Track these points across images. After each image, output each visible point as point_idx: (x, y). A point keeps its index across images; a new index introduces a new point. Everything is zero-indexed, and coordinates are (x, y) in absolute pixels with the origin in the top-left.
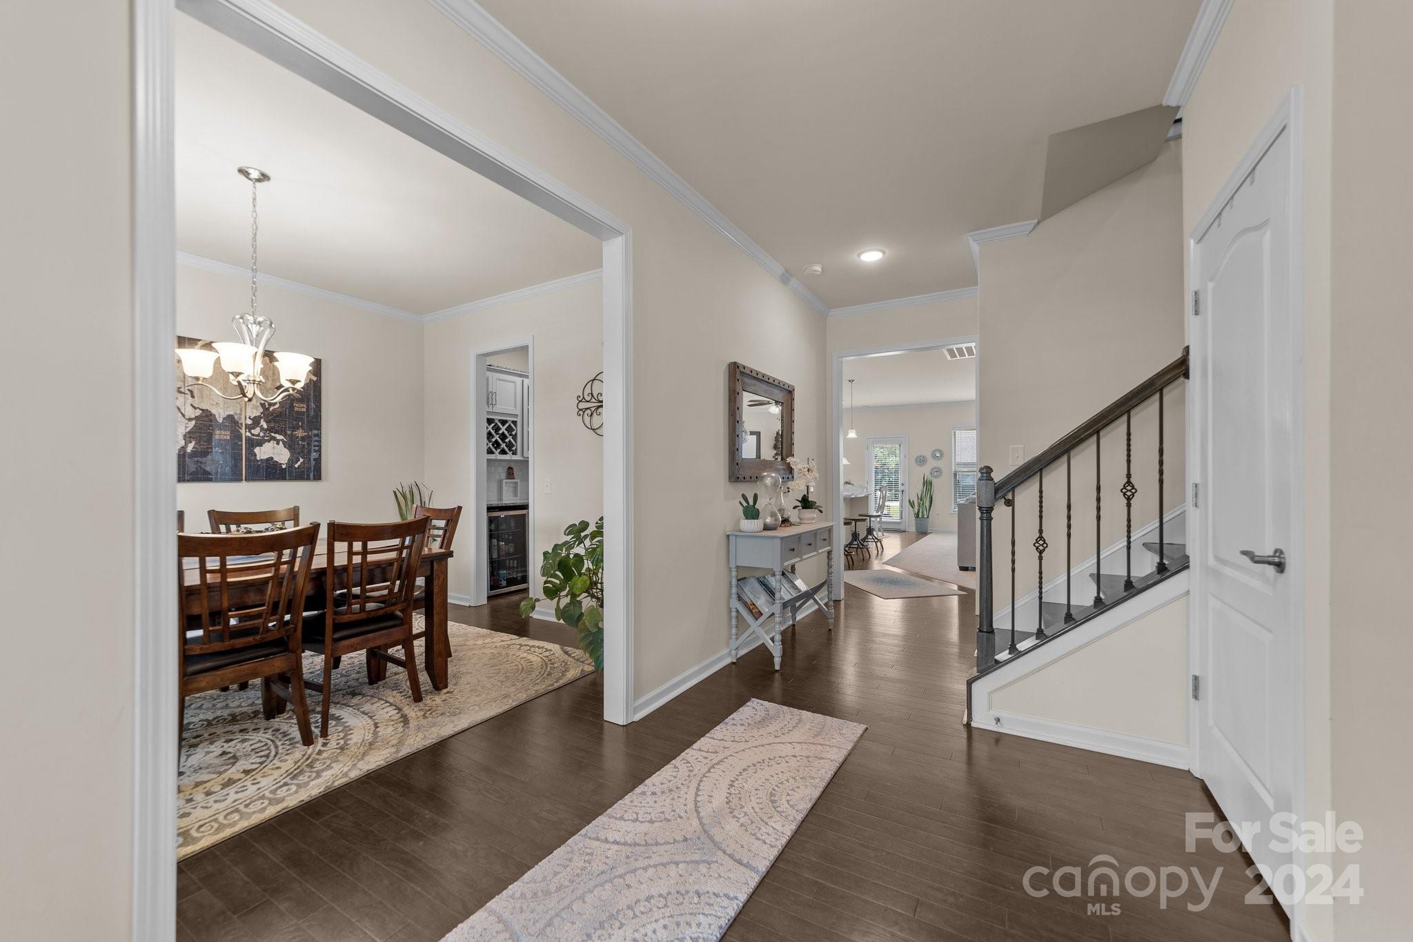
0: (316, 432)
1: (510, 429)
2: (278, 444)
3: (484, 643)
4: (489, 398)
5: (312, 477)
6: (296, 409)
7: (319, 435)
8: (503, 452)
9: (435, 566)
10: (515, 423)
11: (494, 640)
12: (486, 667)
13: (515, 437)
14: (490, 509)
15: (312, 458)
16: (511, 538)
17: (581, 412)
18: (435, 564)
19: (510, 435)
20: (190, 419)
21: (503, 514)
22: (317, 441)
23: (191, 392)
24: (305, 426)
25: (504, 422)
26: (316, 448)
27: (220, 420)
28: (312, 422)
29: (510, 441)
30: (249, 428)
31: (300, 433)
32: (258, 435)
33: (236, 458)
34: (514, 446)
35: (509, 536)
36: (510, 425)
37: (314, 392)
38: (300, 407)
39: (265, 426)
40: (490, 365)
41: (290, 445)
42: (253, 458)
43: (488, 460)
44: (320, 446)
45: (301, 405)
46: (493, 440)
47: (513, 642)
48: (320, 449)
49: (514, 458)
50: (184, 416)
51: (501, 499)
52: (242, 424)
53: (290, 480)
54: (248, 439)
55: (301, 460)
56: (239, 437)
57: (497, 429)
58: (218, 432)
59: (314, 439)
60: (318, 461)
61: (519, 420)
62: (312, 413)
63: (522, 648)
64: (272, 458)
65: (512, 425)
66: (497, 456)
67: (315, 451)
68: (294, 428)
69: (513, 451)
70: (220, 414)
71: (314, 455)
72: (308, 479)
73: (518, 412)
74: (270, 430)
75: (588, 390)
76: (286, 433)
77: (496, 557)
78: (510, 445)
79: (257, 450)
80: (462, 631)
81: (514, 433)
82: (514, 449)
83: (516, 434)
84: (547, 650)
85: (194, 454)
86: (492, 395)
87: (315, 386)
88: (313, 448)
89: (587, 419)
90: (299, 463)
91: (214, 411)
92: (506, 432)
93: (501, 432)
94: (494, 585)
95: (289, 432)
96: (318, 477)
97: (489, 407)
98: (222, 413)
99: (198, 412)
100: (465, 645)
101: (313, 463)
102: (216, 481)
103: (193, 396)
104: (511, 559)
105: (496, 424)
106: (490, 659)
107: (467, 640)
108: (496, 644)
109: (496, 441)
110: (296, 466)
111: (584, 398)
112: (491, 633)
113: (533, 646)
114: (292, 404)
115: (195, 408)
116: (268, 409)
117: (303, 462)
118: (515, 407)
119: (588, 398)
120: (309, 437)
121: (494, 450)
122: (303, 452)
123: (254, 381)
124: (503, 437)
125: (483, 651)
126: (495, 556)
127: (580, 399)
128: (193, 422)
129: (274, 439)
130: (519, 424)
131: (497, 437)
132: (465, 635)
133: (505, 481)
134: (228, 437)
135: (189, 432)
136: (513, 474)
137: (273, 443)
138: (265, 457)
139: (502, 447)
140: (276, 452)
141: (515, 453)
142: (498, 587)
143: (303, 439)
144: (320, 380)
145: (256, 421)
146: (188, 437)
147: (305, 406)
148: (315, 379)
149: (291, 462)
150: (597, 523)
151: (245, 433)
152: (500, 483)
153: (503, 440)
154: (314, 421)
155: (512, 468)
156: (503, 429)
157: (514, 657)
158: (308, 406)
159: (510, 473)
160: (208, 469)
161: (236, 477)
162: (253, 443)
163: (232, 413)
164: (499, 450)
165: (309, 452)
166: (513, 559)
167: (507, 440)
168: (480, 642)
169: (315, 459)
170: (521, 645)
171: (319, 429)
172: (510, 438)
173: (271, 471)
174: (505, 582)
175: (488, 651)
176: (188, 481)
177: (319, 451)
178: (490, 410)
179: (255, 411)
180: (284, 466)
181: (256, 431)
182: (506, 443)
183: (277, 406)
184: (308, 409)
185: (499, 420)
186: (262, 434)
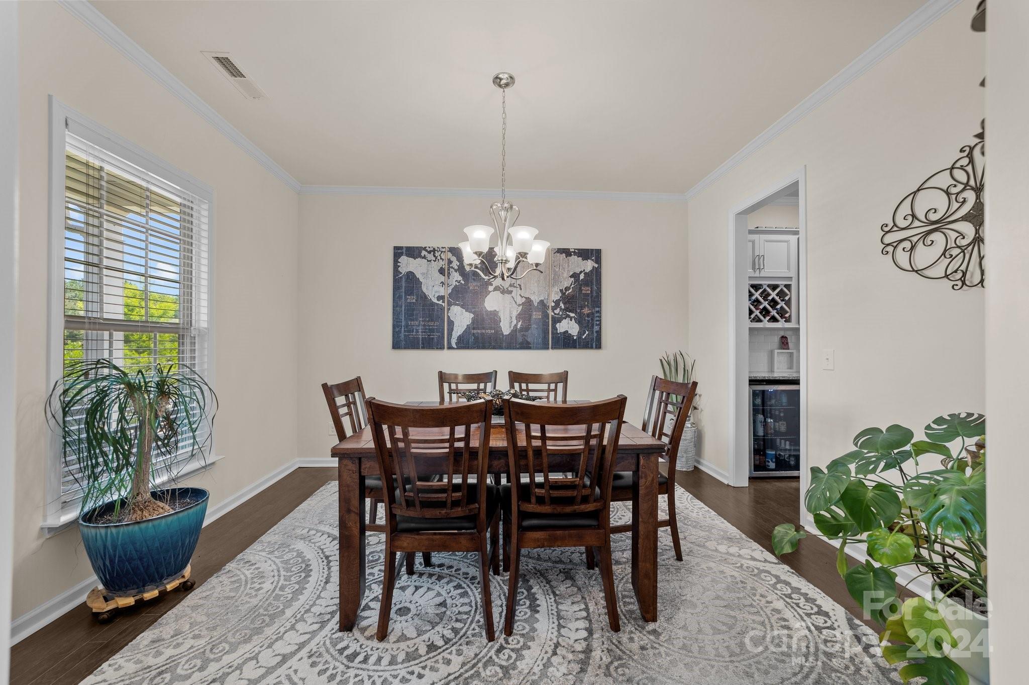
0: (597, 309)
1: (781, 294)
2: (571, 320)
3: (728, 553)
4: (757, 262)
5: (594, 346)
6: (583, 292)
7: (599, 312)
8: (773, 319)
9: (642, 462)
10: (788, 287)
11: (742, 552)
12: (717, 602)
13: (788, 303)
14: (753, 382)
15: (595, 330)
16: (782, 415)
17: (890, 249)
18: (641, 457)
19: (782, 301)
20: (519, 305)
21: (771, 388)
22: (599, 317)
23: (520, 285)
24: (590, 305)
25: (774, 287)
26: (598, 323)
27: (536, 304)
28: (594, 301)
29: (782, 307)
30: (554, 309)
31: (586, 311)
32: (558, 314)
33: (546, 332)
34: (787, 312)
35: (780, 412)
36: (782, 290)
37: (596, 277)
38: (586, 290)
39: (563, 307)
40: (757, 228)
41: (579, 322)
42: (555, 332)
43: (750, 329)
44: (600, 321)
45: (587, 288)
46: (761, 307)
47: (768, 567)
48: (600, 323)
49: (787, 325)
50: (516, 303)
51: (772, 371)
52: (549, 306)
53: (580, 348)
54: (553, 317)
55: (587, 332)
56: (547, 316)
57: (765, 295)
58: (534, 313)
59: (597, 315)
60: (599, 333)
61: (793, 284)
62: (595, 294)
63: (779, 586)
64: (567, 331)
65: (785, 290)
66: (766, 323)
67: (597, 325)
68: (582, 308)
69: (785, 318)
70: (536, 299)
71: (596, 328)
72: (592, 348)
73: (793, 274)
74: (566, 309)
75: (905, 209)
76: (576, 311)
77: (762, 434)
78: (782, 313)
79: (558, 325)
80: (709, 520)
81: (787, 298)
82: (787, 315)
83: (790, 299)
84: (821, 612)
85: (522, 329)
86: (759, 259)
87: (596, 271)
88: (595, 322)
89: (902, 258)
90: (585, 335)
91: (532, 298)
92: (777, 298)
93: (770, 298)
94: (759, 466)
95: (578, 311)
96: (599, 346)
97: (755, 272)
98: (537, 299)
99: (524, 300)
100: (704, 546)
101: (595, 334)
102: (533, 349)
103: (521, 289)
104: (782, 439)
105: (765, 290)
106: (728, 589)
107: (708, 539)
108: (743, 561)
109: (765, 308)
110: (584, 337)
111: (895, 225)
112: (741, 538)
113: (797, 590)
114: (580, 288)
115: (522, 297)
116: (565, 293)
117: (588, 335)
118: (789, 268)
119: (902, 223)
120: (593, 314)
121: (762, 318)
122: (588, 326)
123: (502, 260)
124: (774, 303)
125: (722, 568)
126: (761, 432)
127: (886, 229)
128: (521, 307)
129: (568, 316)
130: (794, 288)
131: (766, 304)
132: (710, 529)
133: (776, 351)
134: (540, 317)
135: (519, 314)
136: (787, 343)
137: (568, 319)
138: (562, 330)
139: (772, 314)
140: (570, 326)
141: (788, 320)
142: (765, 468)
143: (588, 315)
144: (601, 266)
145: (557, 303)
146: (519, 317)
147: (589, 289)
148: (596, 266)
149: (580, 333)
150: (928, 427)
151: (551, 313)
152: (771, 354)
153: (773, 307)
154: (596, 301)
155: (786, 338)
156: (773, 295)
157: (764, 600)
158: (592, 288)
159: (784, 343)
160: (529, 340)
161: (545, 347)
162: (556, 320)
163: (542, 298)
164: (768, 318)
165: (593, 326)
166: (786, 440)
167: (778, 307)
168: (722, 548)
169: (597, 332)
170: (779, 580)
171: (600, 307)
172: (782, 304)
173: (566, 342)
174: (774, 464)
175: (729, 571)
176: (518, 349)
177: (600, 325)
178: (757, 274)
179: (556, 296)
180: (575, 338)
181: (557, 311)
182: (777, 309)
183: (571, 290)
184: (591, 291)
185: (769, 286)
186: (561, 313)
